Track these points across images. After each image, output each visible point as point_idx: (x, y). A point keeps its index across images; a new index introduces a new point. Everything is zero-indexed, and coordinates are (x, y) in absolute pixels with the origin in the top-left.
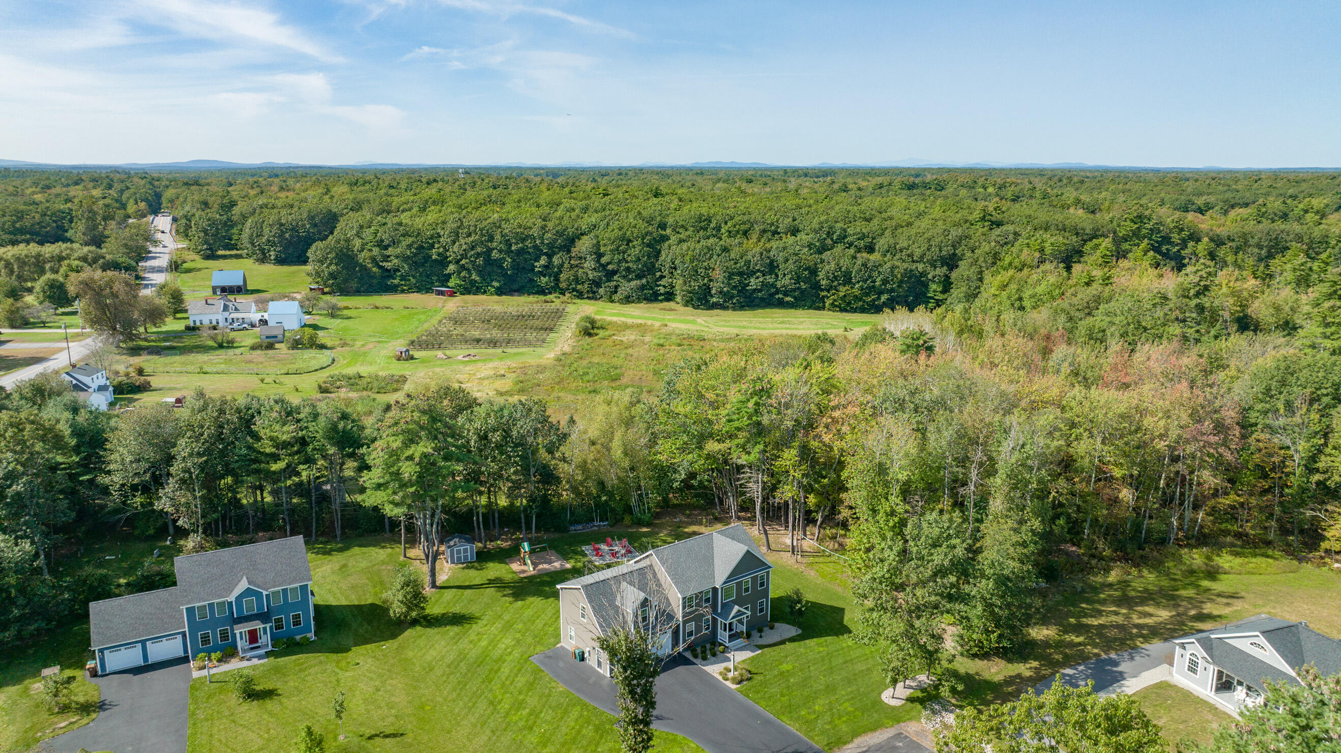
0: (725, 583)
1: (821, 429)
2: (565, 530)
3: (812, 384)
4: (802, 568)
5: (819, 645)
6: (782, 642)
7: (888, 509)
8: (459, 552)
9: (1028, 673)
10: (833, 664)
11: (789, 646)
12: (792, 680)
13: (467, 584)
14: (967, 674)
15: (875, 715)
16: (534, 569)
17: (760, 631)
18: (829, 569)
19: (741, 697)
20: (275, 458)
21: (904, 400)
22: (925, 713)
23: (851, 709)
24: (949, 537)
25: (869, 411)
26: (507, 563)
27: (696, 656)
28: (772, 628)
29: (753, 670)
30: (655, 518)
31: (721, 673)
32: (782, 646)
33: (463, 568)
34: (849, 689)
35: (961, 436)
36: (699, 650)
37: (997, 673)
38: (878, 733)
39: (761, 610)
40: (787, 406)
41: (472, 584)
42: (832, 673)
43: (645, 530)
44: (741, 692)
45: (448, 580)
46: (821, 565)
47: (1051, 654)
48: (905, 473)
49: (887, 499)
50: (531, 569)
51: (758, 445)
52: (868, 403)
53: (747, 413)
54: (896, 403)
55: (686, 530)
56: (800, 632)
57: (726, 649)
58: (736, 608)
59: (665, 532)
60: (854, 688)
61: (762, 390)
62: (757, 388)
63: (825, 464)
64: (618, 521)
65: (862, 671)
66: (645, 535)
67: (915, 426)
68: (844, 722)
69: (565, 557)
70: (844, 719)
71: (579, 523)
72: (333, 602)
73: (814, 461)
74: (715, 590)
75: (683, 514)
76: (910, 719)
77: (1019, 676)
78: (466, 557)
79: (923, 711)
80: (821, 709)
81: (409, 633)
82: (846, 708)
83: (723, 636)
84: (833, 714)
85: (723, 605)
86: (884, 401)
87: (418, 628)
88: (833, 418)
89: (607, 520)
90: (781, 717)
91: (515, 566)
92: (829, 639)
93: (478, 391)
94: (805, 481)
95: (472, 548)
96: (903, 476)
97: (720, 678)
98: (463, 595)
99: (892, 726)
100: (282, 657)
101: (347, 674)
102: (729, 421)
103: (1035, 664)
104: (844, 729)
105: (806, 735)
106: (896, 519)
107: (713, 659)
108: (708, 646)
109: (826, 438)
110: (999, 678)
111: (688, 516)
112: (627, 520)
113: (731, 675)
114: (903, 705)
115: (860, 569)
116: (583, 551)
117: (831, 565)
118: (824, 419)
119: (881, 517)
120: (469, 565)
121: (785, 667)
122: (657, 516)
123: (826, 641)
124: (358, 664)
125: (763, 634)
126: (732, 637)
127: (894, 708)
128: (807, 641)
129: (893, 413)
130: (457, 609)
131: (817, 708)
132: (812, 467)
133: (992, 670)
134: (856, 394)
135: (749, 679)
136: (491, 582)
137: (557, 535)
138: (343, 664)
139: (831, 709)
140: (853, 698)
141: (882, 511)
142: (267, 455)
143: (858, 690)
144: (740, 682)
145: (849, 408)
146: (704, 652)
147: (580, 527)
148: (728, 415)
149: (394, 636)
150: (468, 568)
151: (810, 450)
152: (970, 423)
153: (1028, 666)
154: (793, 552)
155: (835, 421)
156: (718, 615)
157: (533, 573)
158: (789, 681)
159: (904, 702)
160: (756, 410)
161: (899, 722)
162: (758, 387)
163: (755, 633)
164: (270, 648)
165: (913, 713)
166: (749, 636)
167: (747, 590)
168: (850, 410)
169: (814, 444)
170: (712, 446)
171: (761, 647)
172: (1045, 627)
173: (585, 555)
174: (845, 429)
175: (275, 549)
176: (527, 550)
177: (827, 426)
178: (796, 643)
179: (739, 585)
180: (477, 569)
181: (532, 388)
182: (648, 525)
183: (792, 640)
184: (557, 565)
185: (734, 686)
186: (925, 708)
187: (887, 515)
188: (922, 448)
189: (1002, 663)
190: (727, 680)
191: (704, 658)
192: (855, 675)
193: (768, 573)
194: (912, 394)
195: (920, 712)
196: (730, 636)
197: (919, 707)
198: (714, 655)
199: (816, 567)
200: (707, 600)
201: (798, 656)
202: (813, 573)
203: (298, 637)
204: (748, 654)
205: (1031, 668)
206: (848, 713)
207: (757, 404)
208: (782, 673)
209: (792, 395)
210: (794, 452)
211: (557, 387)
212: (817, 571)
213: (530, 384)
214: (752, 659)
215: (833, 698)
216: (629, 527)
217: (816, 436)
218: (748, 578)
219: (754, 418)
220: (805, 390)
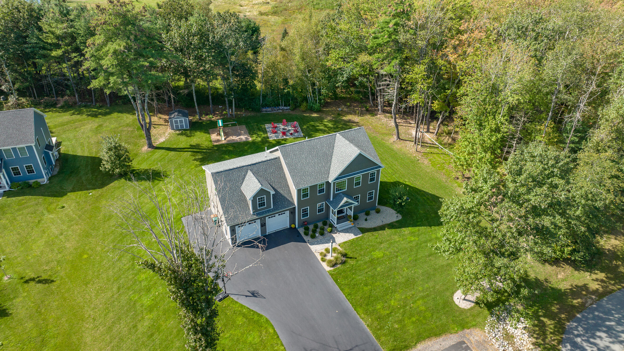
0: (337, 179)
1: (449, 50)
2: (259, 111)
3: (447, 10)
4: (419, 156)
5: (412, 234)
6: (382, 228)
7: (494, 126)
8: (176, 122)
9: (594, 286)
10: (419, 256)
11: (388, 232)
12: (378, 269)
13: (175, 146)
14: (537, 279)
15: (444, 318)
16: (225, 139)
17: (367, 214)
18: (439, 159)
19: (330, 280)
20: (57, 46)
21: (526, 29)
22: (490, 319)
23: (423, 308)
24: (552, 175)
25: (494, 37)
26: (209, 133)
27: (306, 234)
28: (378, 212)
29: (350, 254)
30: (324, 106)
31: (321, 254)
32: (380, 232)
33: (178, 135)
34: (426, 285)
35: (577, 65)
36: (311, 227)
37: (563, 280)
38: (441, 339)
39: (370, 198)
40: (423, 27)
41: (178, 147)
42: (415, 266)
43: (315, 115)
44: (332, 275)
45: (164, 142)
46: (435, 156)
47: (617, 266)
48: (516, 98)
49: (494, 118)
50: (223, 139)
51: (395, 60)
52: (494, 29)
53: (388, 31)
54: (519, 30)
55: (344, 118)
56: (400, 217)
57: (333, 230)
58: (345, 199)
59: (329, 118)
60: (431, 284)
61: (403, 12)
62: (398, 11)
63: (449, 79)
64: (296, 107)
65: (443, 266)
66: (314, 120)
67: (532, 53)
68: (413, 323)
69: (251, 132)
70: (414, 319)
71: (269, 106)
72: (79, 153)
73: (439, 77)
74: (328, 183)
75: (345, 105)
76: (475, 326)
77: (585, 287)
78: (182, 126)
79: (489, 316)
80: (396, 304)
81: (115, 184)
82: (418, 307)
83: (333, 218)
84: (404, 312)
85: (335, 196)
86: (509, 28)
87: (123, 180)
88: (460, 41)
89: (289, 105)
90: (358, 309)
91: (214, 137)
92: (422, 229)
93: (249, 12)
94: (430, 91)
95: (185, 121)
96: (513, 100)
97: (319, 257)
98: (168, 154)
99: (456, 332)
100: (14, 196)
101: (51, 216)
102: (375, 38)
103: (602, 276)
104: (411, 331)
105: (374, 333)
106: (499, 136)
107: (321, 237)
108: (320, 224)
109: (452, 58)
110: (564, 286)
111: (349, 107)
112: (303, 108)
113: (329, 257)
114: (471, 309)
115: (462, 165)
116: (265, 129)
117: (442, 156)
118: (453, 41)
119: (486, 131)
120: (183, 132)
121: (378, 254)
122: (327, 105)
123: (419, 230)
124: (63, 207)
125: (368, 217)
126: (340, 220)
127: (462, 311)
128: (404, 229)
129: (515, 40)
130: (157, 167)
131: (392, 303)
132: (438, 81)
133: (559, 276)
134: (484, 21)
135: (343, 263)
136: (192, 147)
137: (252, 114)
138: (53, 206)
139: (405, 306)
140: (428, 296)
141: (488, 127)
142: (50, 44)
143: (434, 287)
144: (333, 266)
145: (476, 32)
146: (314, 231)
147: (269, 109)
148: (374, 33)
149: (103, 185)
150: (181, 134)
151: (436, 67)
152: (590, 53)
153: (594, 276)
154: (415, 143)
155: (461, 43)
156: (331, 203)
157: (224, 142)
158: (375, 269)
159: (473, 304)
160: (395, 29)
161: (463, 328)
162: (400, 9)
163: (362, 216)
164: (7, 189)
165: (479, 320)
166: (355, 218)
167: (358, 184)
168: (477, 34)
169: (440, 62)
170: (364, 58)
171: (363, 231)
172: (613, 237)
173: (265, 132)
174: (470, 50)
175: (10, 117)
176: (221, 125)
177: (455, 48)
178: (393, 230)
179: (351, 181)
180: (188, 136)
181: (281, 11)
182: (318, 111)
183: (392, 226)
184: (243, 138)
185: (328, 269)
186: (491, 314)
187: (492, 131)
188: (536, 73)
189: (569, 270)
190: (323, 260)
191: (313, 237)
192: (435, 269)
193: (378, 171)
194: (537, 23)
195: (486, 318)
196: (338, 218)
197: (486, 312)
198: (322, 234)
199: (431, 157)
200: (321, 191)
201: (391, 243)
202: (426, 162)
203: (32, 181)
204: (350, 236)
205: (597, 280)
206: (419, 313)
207: (396, 24)
208: (372, 261)
209: (427, 18)
210: (422, 67)
211: (297, 11)
212: (430, 160)
213: (281, 9)
214: (352, 242)
215: (409, 293)
216: (304, 112)
217: (443, 55)
218: (360, 175)
219: (393, 37)
220: (440, 14)
